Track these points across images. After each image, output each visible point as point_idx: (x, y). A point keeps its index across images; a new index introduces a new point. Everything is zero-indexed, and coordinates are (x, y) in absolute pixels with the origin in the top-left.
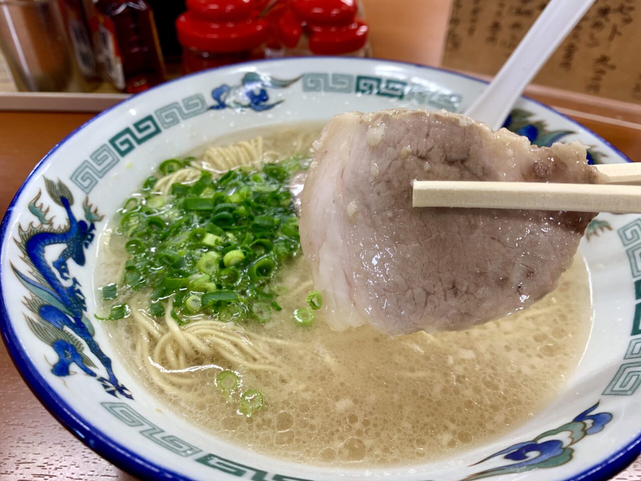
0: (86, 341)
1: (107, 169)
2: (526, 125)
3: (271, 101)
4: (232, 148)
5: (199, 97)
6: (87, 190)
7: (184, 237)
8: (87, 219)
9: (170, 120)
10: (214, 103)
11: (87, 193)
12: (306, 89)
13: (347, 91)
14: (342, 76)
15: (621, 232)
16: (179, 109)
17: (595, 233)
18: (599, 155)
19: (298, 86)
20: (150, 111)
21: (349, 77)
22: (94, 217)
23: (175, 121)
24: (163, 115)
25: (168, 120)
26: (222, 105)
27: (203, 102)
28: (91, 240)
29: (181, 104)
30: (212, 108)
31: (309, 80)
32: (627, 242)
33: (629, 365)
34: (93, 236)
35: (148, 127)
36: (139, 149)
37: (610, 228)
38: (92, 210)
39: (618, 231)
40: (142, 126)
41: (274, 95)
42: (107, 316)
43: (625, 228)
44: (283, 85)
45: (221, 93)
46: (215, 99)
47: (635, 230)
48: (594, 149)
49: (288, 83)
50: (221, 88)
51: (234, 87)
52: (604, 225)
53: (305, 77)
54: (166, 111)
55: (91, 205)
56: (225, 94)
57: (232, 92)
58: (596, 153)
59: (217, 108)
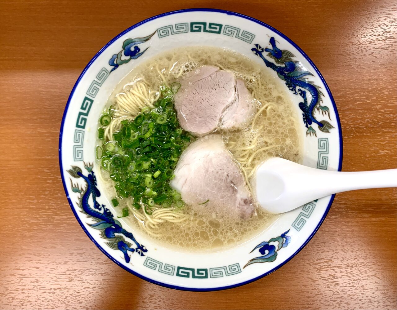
0: (122, 233)
1: (82, 141)
2: (290, 61)
3: (141, 50)
5: (104, 70)
6: (81, 159)
7: (132, 166)
8: (89, 172)
9: (95, 91)
11: (83, 160)
13: (186, 32)
14: (181, 24)
16: (96, 83)
17: (310, 134)
19: (155, 36)
20: (85, 95)
21: (185, 24)
23: (98, 91)
24: (91, 92)
25: (94, 93)
26: (116, 66)
27: (106, 71)
29: (96, 80)
30: (112, 71)
31: (161, 31)
32: (320, 148)
33: (303, 215)
35: (87, 104)
36: (88, 118)
37: (316, 136)
38: (88, 166)
39: (318, 139)
40: (84, 106)
41: (142, 46)
42: (122, 216)
44: (147, 39)
45: (114, 60)
46: (111, 65)
47: (324, 143)
48: (320, 89)
49: (149, 37)
50: (112, 58)
51: (119, 53)
52: (314, 133)
53: (158, 30)
54: (91, 89)
55: (87, 164)
56: (116, 60)
57: (119, 56)
58: (320, 92)
59: (114, 69)
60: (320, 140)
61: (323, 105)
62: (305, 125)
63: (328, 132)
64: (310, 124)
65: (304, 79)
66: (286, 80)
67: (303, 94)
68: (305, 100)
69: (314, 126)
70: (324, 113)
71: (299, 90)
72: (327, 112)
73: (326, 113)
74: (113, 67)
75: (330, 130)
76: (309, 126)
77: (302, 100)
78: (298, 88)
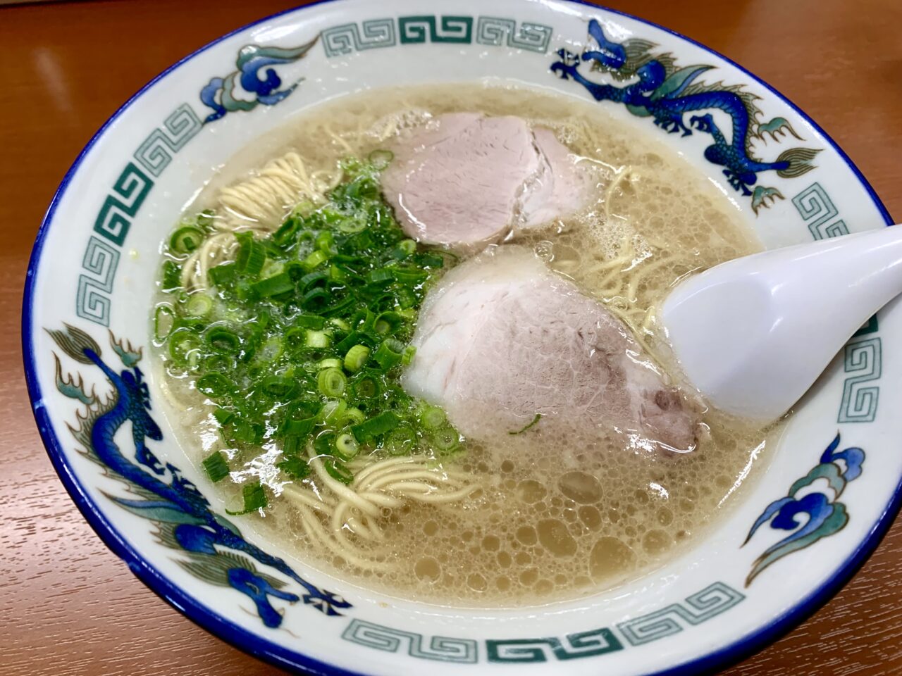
0: (243, 549)
1: (111, 274)
2: (647, 61)
3: (284, 86)
4: (260, 182)
5: (184, 109)
8: (128, 366)
9: (159, 159)
10: (208, 111)
11: (107, 326)
12: (330, 52)
13: (389, 43)
14: (377, 22)
15: (796, 200)
16: (164, 137)
17: (763, 203)
18: (751, 98)
19: (318, 50)
20: (126, 158)
21: (387, 22)
22: (133, 356)
23: (167, 160)
24: (147, 155)
25: (155, 163)
26: (220, 111)
27: (192, 114)
29: (163, 128)
30: (208, 120)
31: (331, 38)
32: (807, 216)
33: (856, 380)
34: (145, 386)
35: (134, 184)
36: (136, 224)
37: (782, 198)
38: (126, 348)
39: (792, 200)
40: (125, 186)
41: (287, 75)
43: (801, 196)
44: (297, 55)
45: (214, 94)
46: (207, 105)
47: (814, 198)
48: (743, 90)
49: (302, 50)
50: (210, 85)
51: (227, 77)
52: (774, 193)
53: (324, 34)
54: (147, 148)
55: (121, 341)
56: (219, 92)
57: (228, 86)
58: (747, 94)
59: (214, 118)
60: (798, 201)
61: (764, 119)
62: (741, 191)
63: (811, 168)
64: (753, 180)
65: (697, 85)
66: (652, 113)
67: (706, 124)
68: (718, 135)
69: (767, 179)
70: (777, 135)
71: (693, 120)
72: (784, 130)
73: (782, 134)
74: (210, 111)
75: (813, 162)
76: (751, 188)
77: (707, 140)
78: (687, 117)
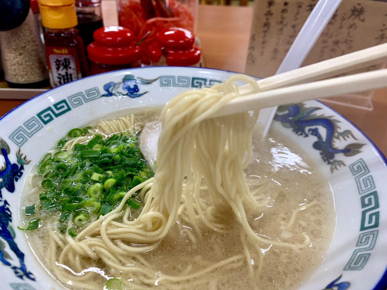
0: (8, 242)
1: (34, 132)
3: (141, 92)
4: (114, 121)
5: (95, 89)
6: (20, 145)
8: (18, 163)
9: (77, 102)
10: (106, 93)
12: (162, 85)
13: (186, 86)
14: (184, 77)
15: (351, 167)
16: (83, 96)
17: (336, 168)
18: (336, 122)
19: (157, 83)
20: (64, 97)
21: (187, 78)
23: (81, 104)
24: (73, 99)
25: (75, 103)
27: (98, 92)
28: (20, 176)
29: (84, 93)
31: (164, 79)
32: (355, 173)
33: (359, 250)
35: (63, 107)
36: (56, 120)
37: (344, 165)
38: (23, 157)
39: (349, 167)
40: (58, 106)
41: (142, 88)
42: (26, 228)
43: (353, 165)
44: (148, 82)
45: (110, 87)
46: (106, 90)
47: (359, 166)
48: (333, 118)
49: (150, 81)
50: (109, 84)
51: (118, 83)
52: (341, 163)
53: (161, 78)
54: (74, 97)
56: (112, 87)
57: (116, 86)
58: (334, 120)
59: (107, 96)
62: (327, 162)
63: (360, 152)
64: (332, 157)
65: (313, 116)
66: (291, 127)
67: (315, 132)
68: (319, 137)
70: (346, 137)
71: (310, 130)
72: (349, 136)
73: (348, 137)
75: (361, 150)
76: (331, 161)
77: (314, 139)
78: (307, 129)
